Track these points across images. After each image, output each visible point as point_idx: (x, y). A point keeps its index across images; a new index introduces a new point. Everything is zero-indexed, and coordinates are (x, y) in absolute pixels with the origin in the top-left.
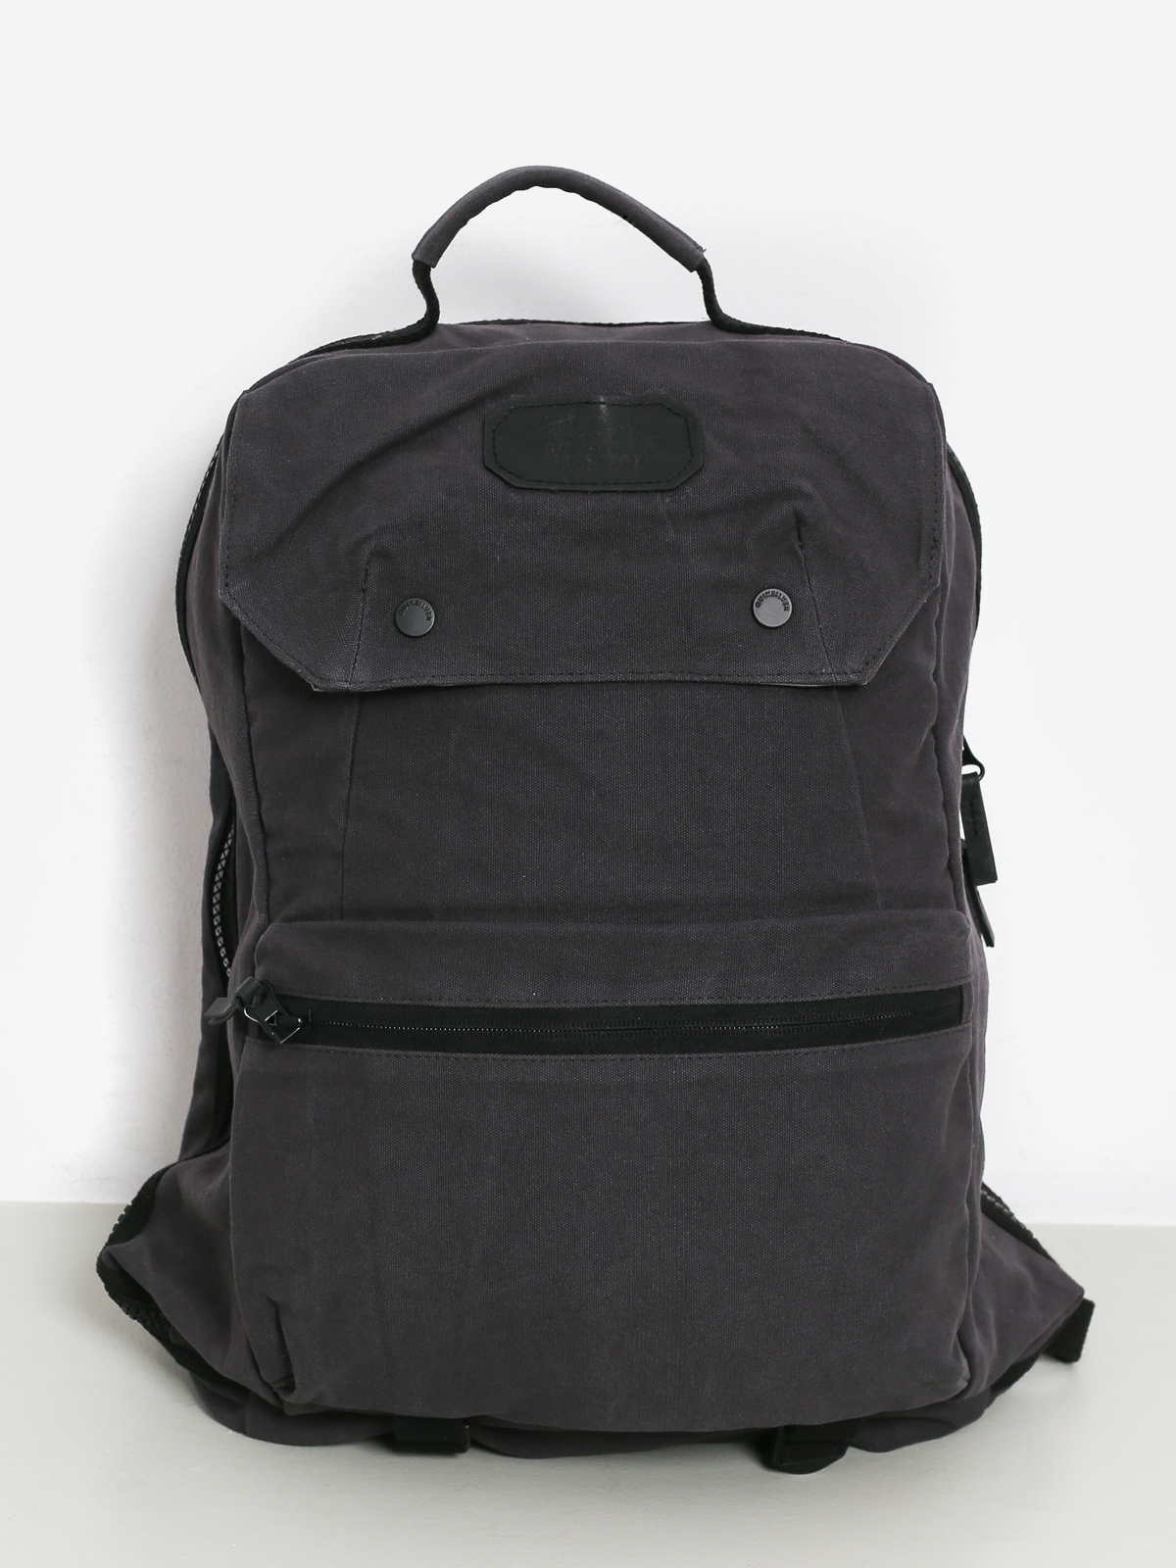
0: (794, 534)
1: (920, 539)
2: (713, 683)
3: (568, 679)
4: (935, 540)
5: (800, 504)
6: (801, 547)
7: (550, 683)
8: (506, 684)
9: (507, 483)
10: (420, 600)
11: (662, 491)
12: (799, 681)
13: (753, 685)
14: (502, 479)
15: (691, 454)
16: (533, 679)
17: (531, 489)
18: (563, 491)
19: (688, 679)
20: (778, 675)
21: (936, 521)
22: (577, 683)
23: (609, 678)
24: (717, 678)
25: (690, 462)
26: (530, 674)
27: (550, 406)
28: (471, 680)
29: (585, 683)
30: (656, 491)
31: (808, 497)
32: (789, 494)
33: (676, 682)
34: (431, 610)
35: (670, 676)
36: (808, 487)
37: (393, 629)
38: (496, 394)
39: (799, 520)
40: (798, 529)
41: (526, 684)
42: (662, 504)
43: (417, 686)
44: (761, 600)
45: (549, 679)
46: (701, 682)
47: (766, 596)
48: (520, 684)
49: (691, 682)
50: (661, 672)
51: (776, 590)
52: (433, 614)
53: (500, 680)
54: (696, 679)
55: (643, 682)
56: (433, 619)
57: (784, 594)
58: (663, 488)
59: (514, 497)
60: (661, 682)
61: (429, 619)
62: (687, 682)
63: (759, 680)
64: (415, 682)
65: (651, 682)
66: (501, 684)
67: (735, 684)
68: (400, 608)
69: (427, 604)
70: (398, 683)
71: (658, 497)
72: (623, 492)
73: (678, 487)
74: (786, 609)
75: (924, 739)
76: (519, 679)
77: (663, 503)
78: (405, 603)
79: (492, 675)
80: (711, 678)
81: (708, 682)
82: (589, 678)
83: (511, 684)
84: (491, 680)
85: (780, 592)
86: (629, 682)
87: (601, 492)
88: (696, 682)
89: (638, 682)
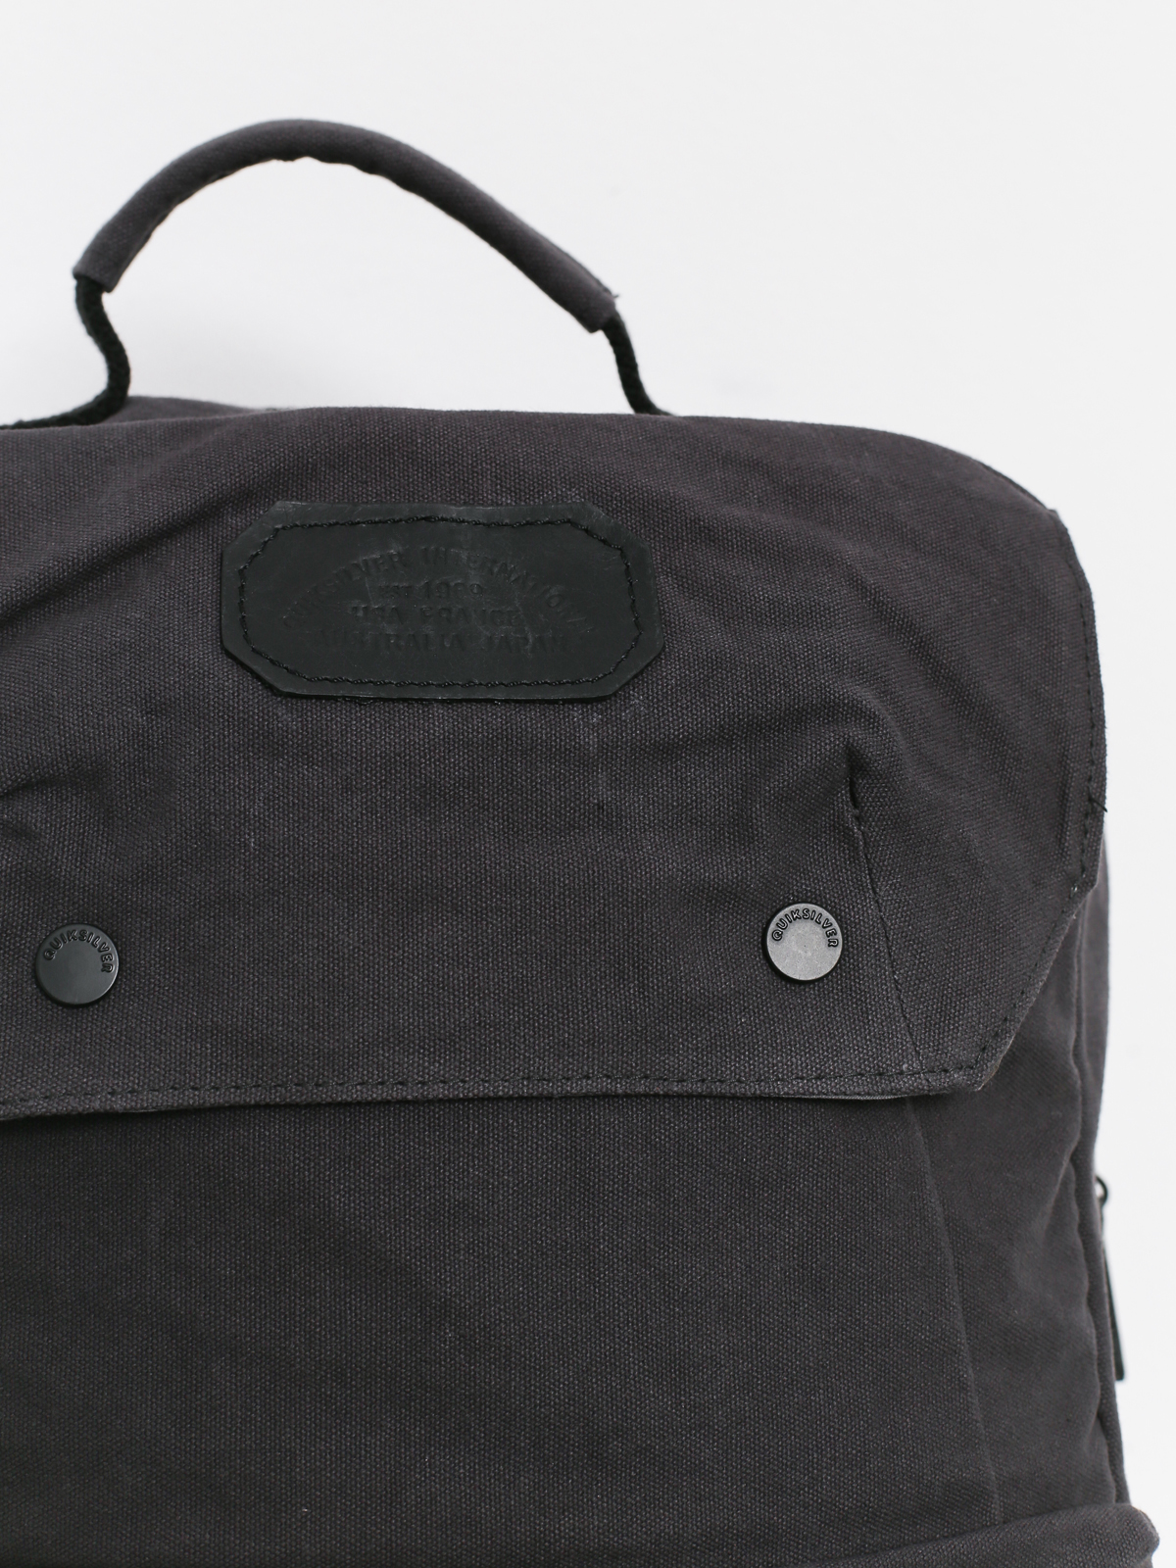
0: (844, 794)
1: (1063, 797)
2: (690, 1096)
3: (397, 1093)
4: (1091, 800)
5: (857, 733)
6: (858, 818)
7: (359, 1103)
8: (267, 1106)
9: (270, 687)
10: (89, 929)
11: (584, 701)
12: (858, 1090)
13: (768, 1099)
14: (259, 678)
15: (637, 624)
16: (323, 1095)
17: (319, 698)
18: (385, 700)
19: (641, 1089)
20: (818, 1078)
21: (1092, 762)
22: (415, 1102)
23: (482, 1090)
24: (699, 1088)
25: (636, 640)
26: (317, 1085)
27: (354, 524)
28: (190, 1099)
29: (430, 1102)
30: (571, 701)
31: (870, 719)
32: (835, 711)
33: (617, 1096)
34: (113, 949)
35: (606, 1085)
36: (868, 697)
37: (31, 988)
38: (245, 497)
39: (856, 764)
40: (852, 784)
41: (308, 1106)
42: (586, 727)
43: (80, 1115)
44: (783, 926)
45: (356, 1093)
46: (666, 1096)
47: (795, 918)
48: (297, 1105)
49: (646, 1095)
50: (588, 1077)
51: (811, 907)
52: (115, 958)
53: (254, 1097)
54: (659, 1089)
55: (550, 1098)
56: (115, 969)
57: (826, 914)
58: (586, 695)
59: (285, 717)
60: (586, 1096)
61: (106, 968)
62: (638, 1096)
63: (783, 1090)
64: (73, 1104)
65: (567, 1098)
66: (257, 1106)
67: (734, 1097)
68: (47, 946)
69: (102, 939)
70: (40, 1107)
71: (576, 713)
72: (506, 701)
73: (615, 694)
74: (831, 944)
75: (1061, 1177)
76: (295, 1095)
77: (587, 724)
78: (57, 934)
79: (237, 1087)
80: (688, 1087)
81: (680, 1096)
82: (440, 1091)
83: (277, 1106)
84: (235, 1097)
85: (819, 909)
86: (521, 1098)
87: (460, 701)
88: (657, 1095)
89: (539, 1098)
